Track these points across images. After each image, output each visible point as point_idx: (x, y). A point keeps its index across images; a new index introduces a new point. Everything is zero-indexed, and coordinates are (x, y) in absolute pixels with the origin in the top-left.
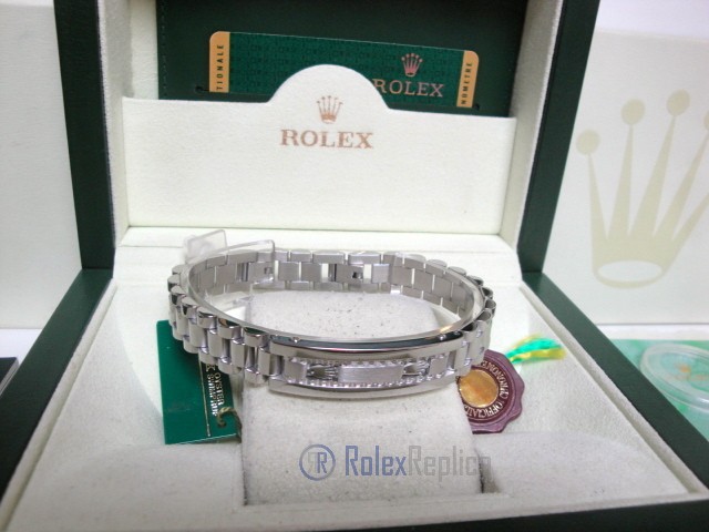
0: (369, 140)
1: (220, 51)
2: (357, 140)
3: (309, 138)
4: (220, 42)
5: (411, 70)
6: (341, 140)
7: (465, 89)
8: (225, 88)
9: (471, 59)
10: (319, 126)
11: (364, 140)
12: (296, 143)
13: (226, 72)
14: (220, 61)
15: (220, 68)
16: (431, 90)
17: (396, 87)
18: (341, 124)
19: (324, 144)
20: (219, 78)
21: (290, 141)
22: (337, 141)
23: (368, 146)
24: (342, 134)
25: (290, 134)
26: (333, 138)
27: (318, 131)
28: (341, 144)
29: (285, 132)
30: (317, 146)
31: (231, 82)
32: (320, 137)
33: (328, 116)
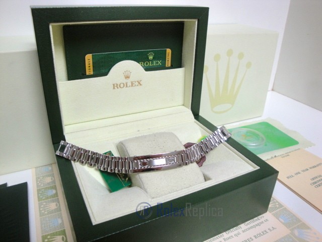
0: (141, 83)
1: (89, 61)
2: (137, 83)
3: (122, 85)
4: (89, 58)
5: (151, 58)
6: (132, 84)
7: (168, 61)
8: (92, 73)
9: (169, 51)
10: (125, 81)
11: (139, 83)
12: (118, 88)
13: (91, 68)
14: (89, 64)
15: (89, 67)
16: (157, 63)
17: (147, 64)
18: (131, 79)
19: (127, 86)
20: (89, 70)
21: (116, 88)
22: (131, 85)
23: (141, 85)
24: (132, 82)
25: (115, 85)
26: (129, 84)
27: (125, 83)
28: (132, 86)
29: (114, 85)
30: (125, 87)
31: (94, 71)
32: (125, 84)
33: (127, 77)
